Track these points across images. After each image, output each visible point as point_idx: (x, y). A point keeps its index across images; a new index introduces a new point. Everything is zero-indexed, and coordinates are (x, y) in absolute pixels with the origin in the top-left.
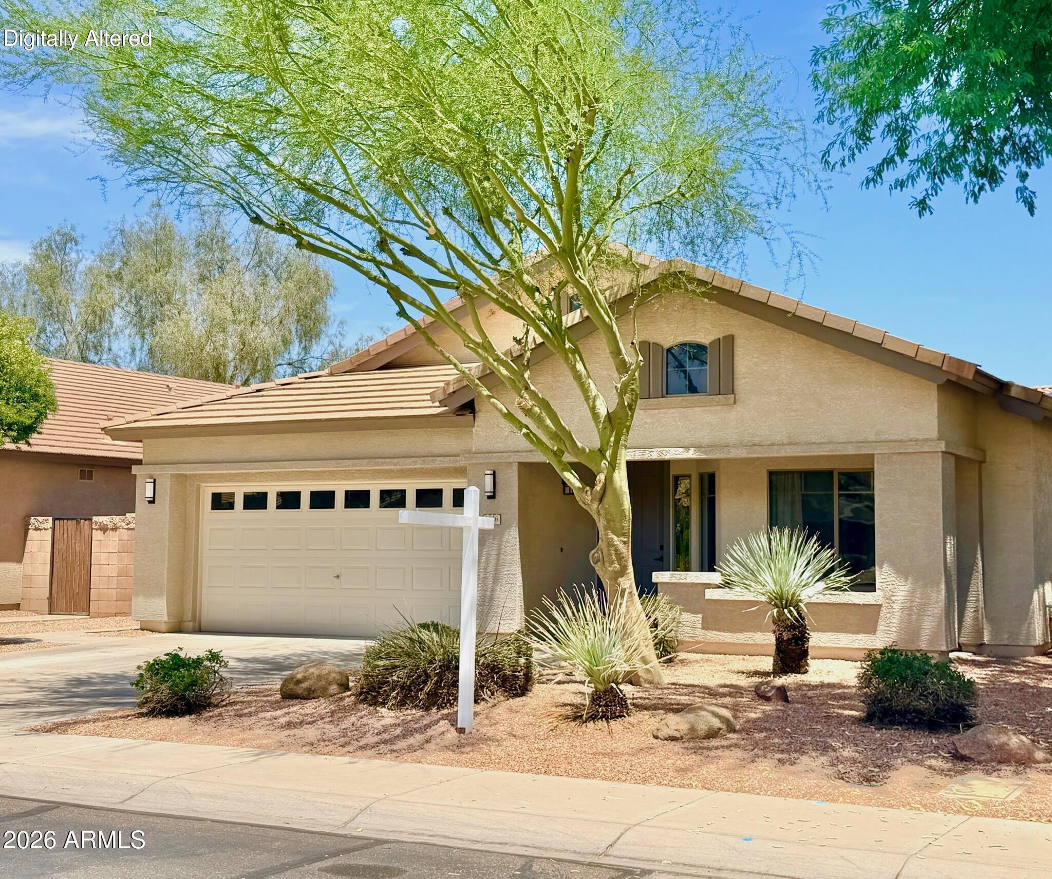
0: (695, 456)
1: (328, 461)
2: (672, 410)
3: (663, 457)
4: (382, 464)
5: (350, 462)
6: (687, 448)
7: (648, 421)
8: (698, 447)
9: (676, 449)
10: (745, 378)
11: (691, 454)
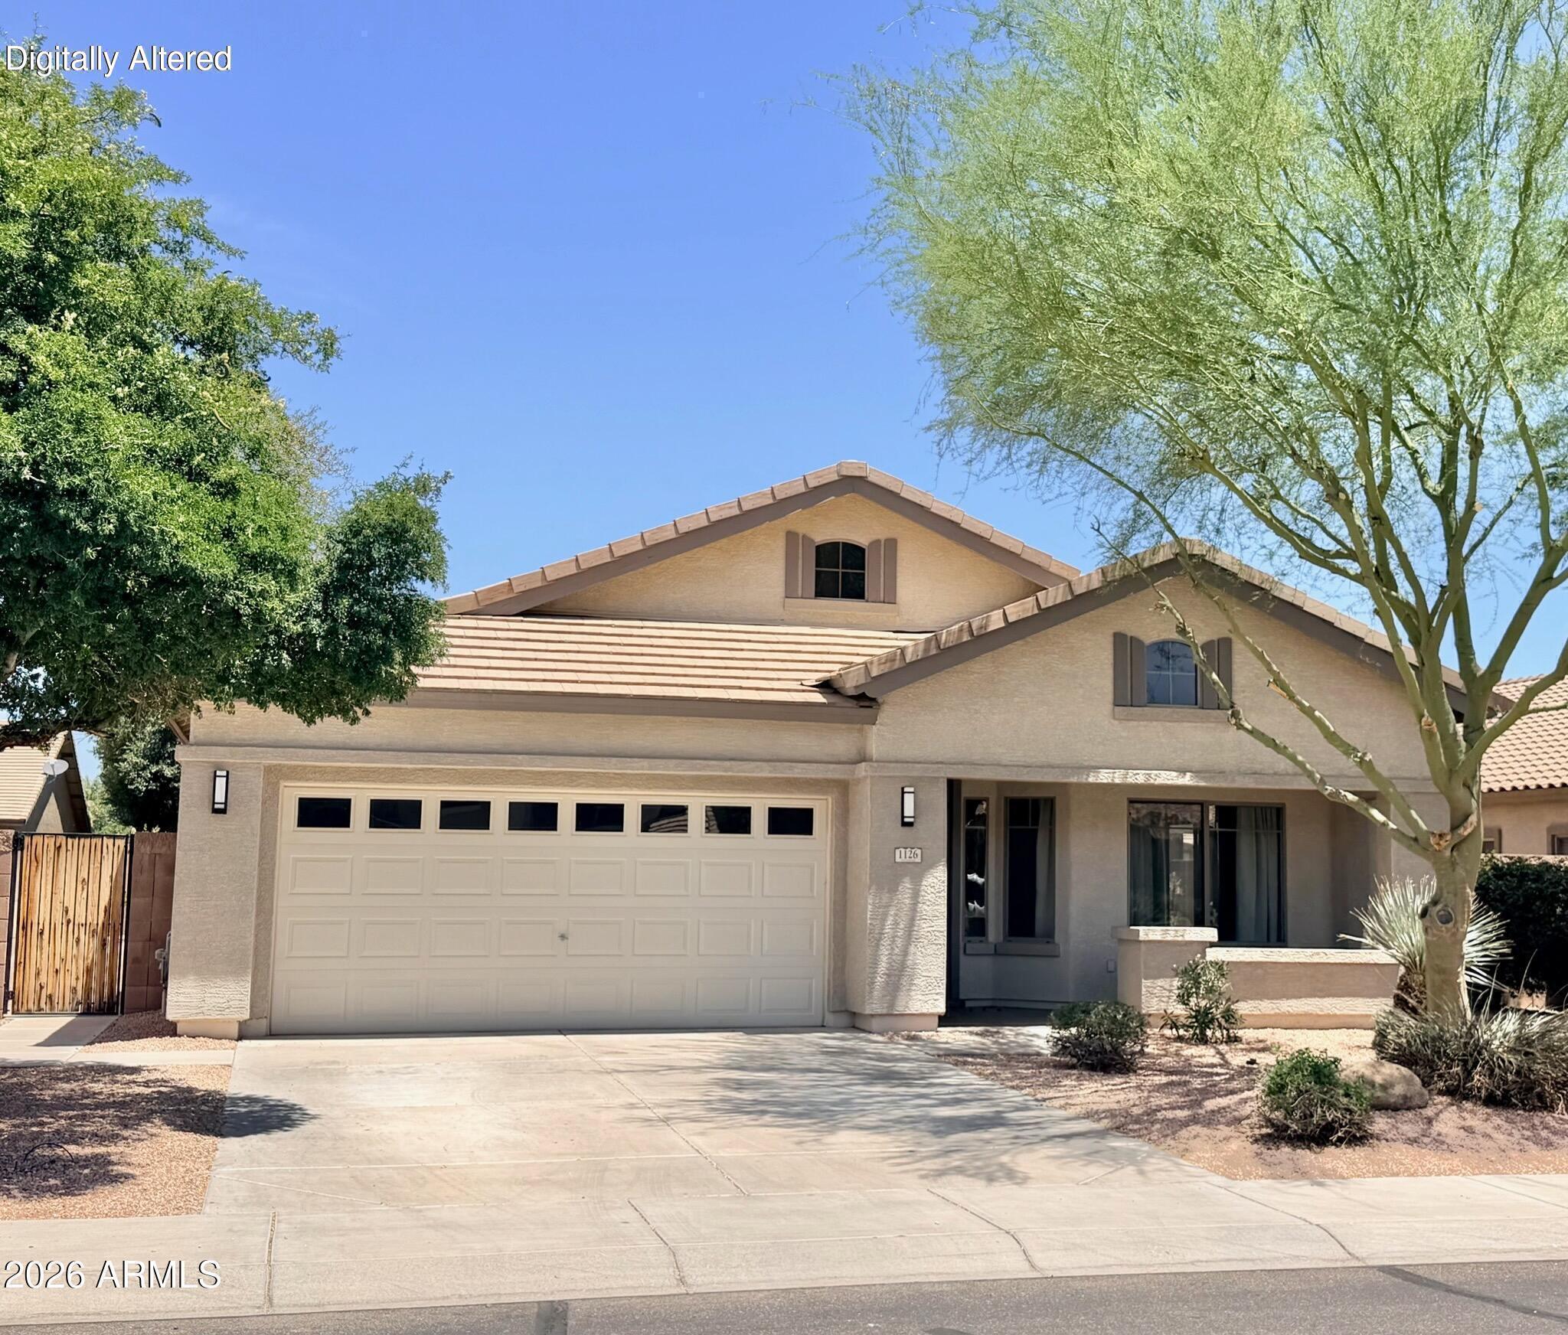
0: (1191, 783)
1: (605, 759)
2: (1155, 723)
3: (1152, 781)
4: (704, 768)
5: (645, 763)
6: (1183, 771)
7: (1124, 734)
8: (1197, 773)
9: (1168, 773)
10: (1243, 692)
11: (1187, 780)
